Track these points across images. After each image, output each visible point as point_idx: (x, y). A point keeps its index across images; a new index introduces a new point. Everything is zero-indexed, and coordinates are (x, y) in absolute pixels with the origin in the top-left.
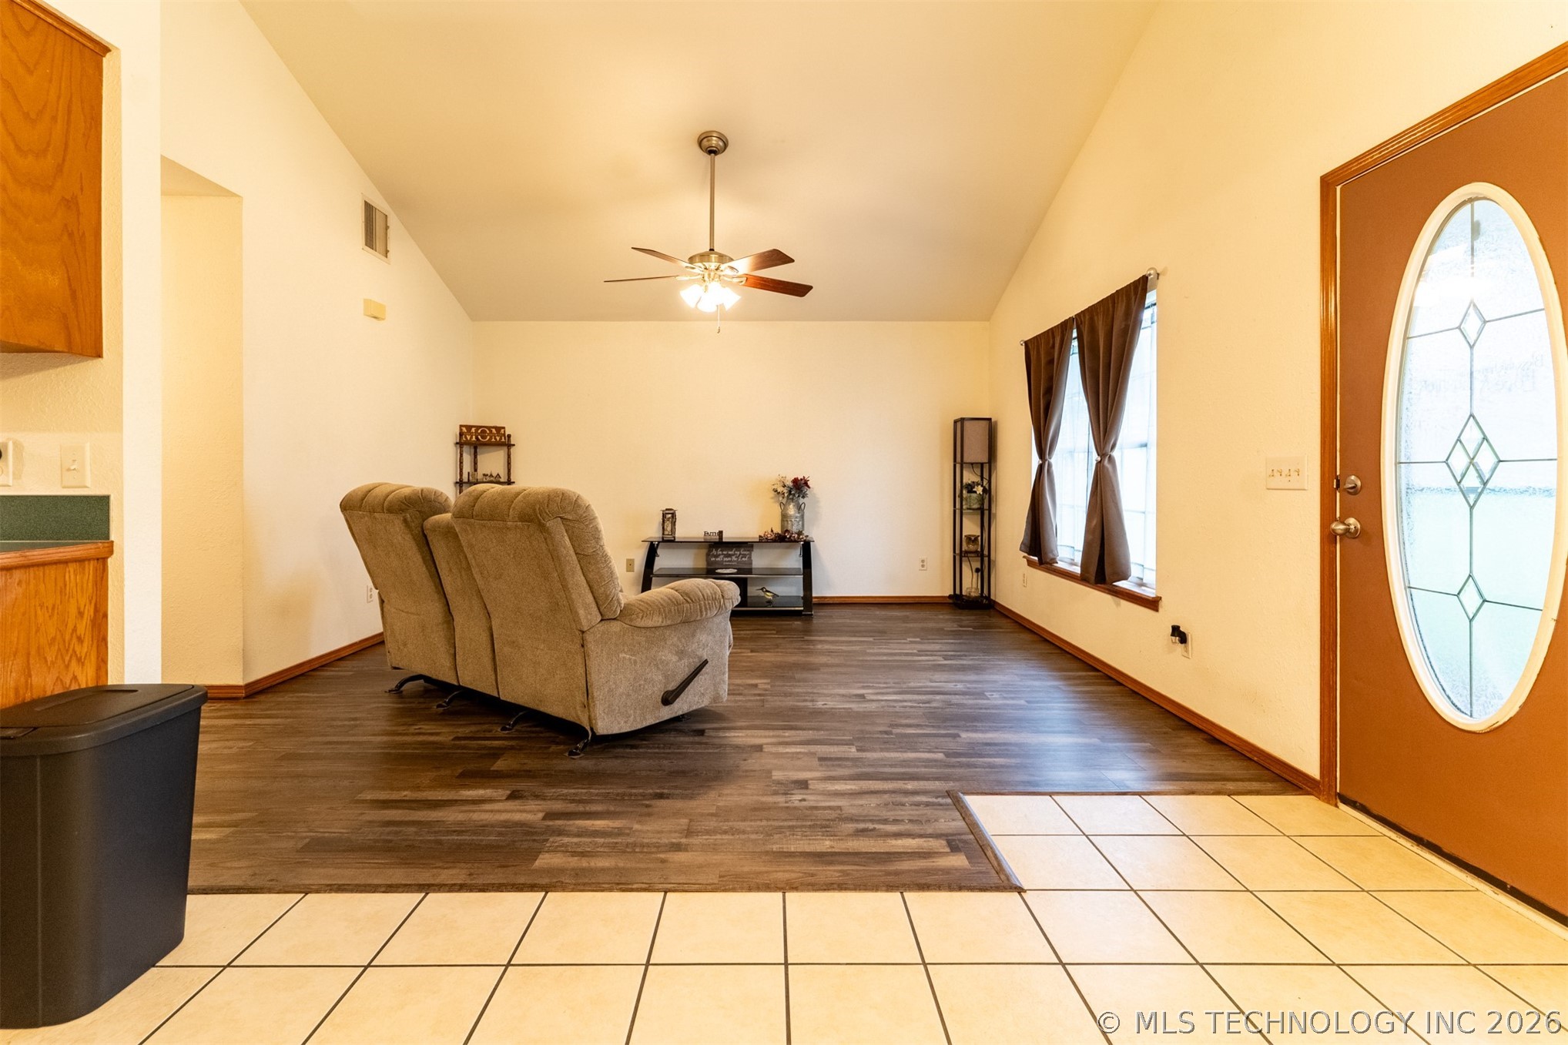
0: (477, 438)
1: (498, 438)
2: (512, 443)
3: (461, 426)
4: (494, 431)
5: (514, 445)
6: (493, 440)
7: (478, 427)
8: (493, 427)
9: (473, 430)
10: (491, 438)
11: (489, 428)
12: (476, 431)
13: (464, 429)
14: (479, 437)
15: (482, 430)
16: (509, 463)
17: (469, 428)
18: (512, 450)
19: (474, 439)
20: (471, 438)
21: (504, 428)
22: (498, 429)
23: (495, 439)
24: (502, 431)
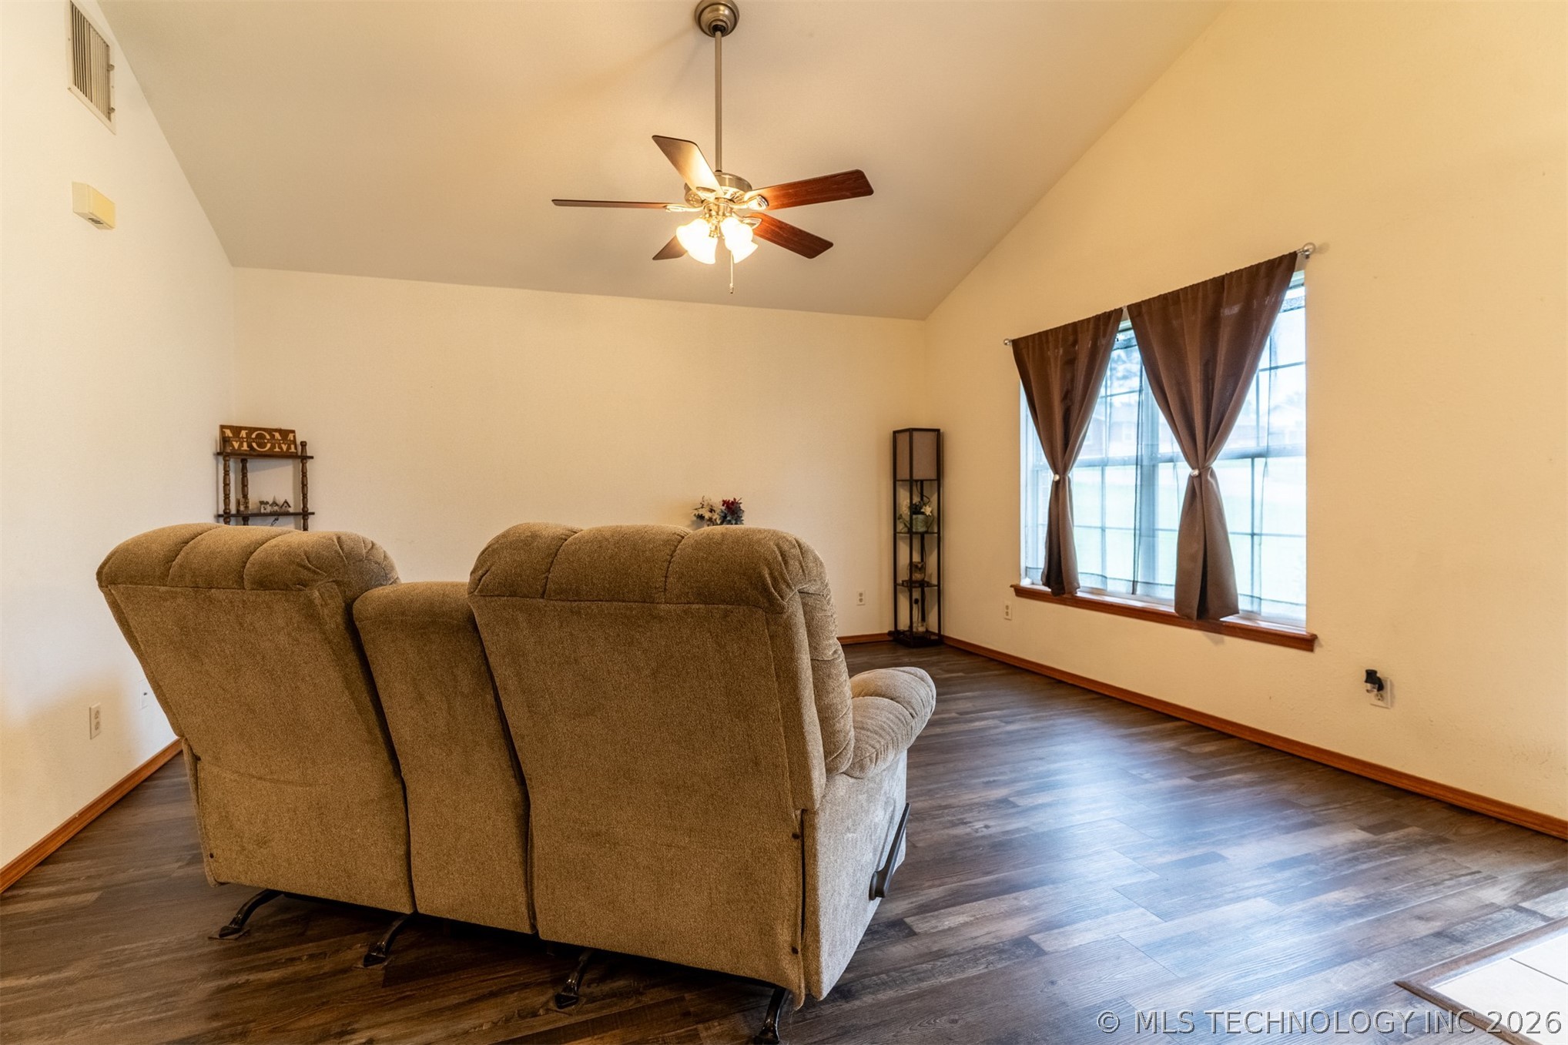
0: (250, 446)
1: (285, 447)
2: (309, 454)
3: (222, 427)
4: (277, 435)
5: (312, 457)
6: (277, 449)
7: (251, 430)
8: (276, 430)
9: (243, 433)
10: (273, 446)
11: (270, 431)
12: (249, 435)
13: (228, 433)
14: (254, 445)
15: (259, 435)
16: (304, 485)
17: (237, 430)
18: (309, 464)
19: (245, 447)
20: (241, 445)
21: (293, 432)
22: (285, 433)
23: (281, 448)
24: (291, 436)
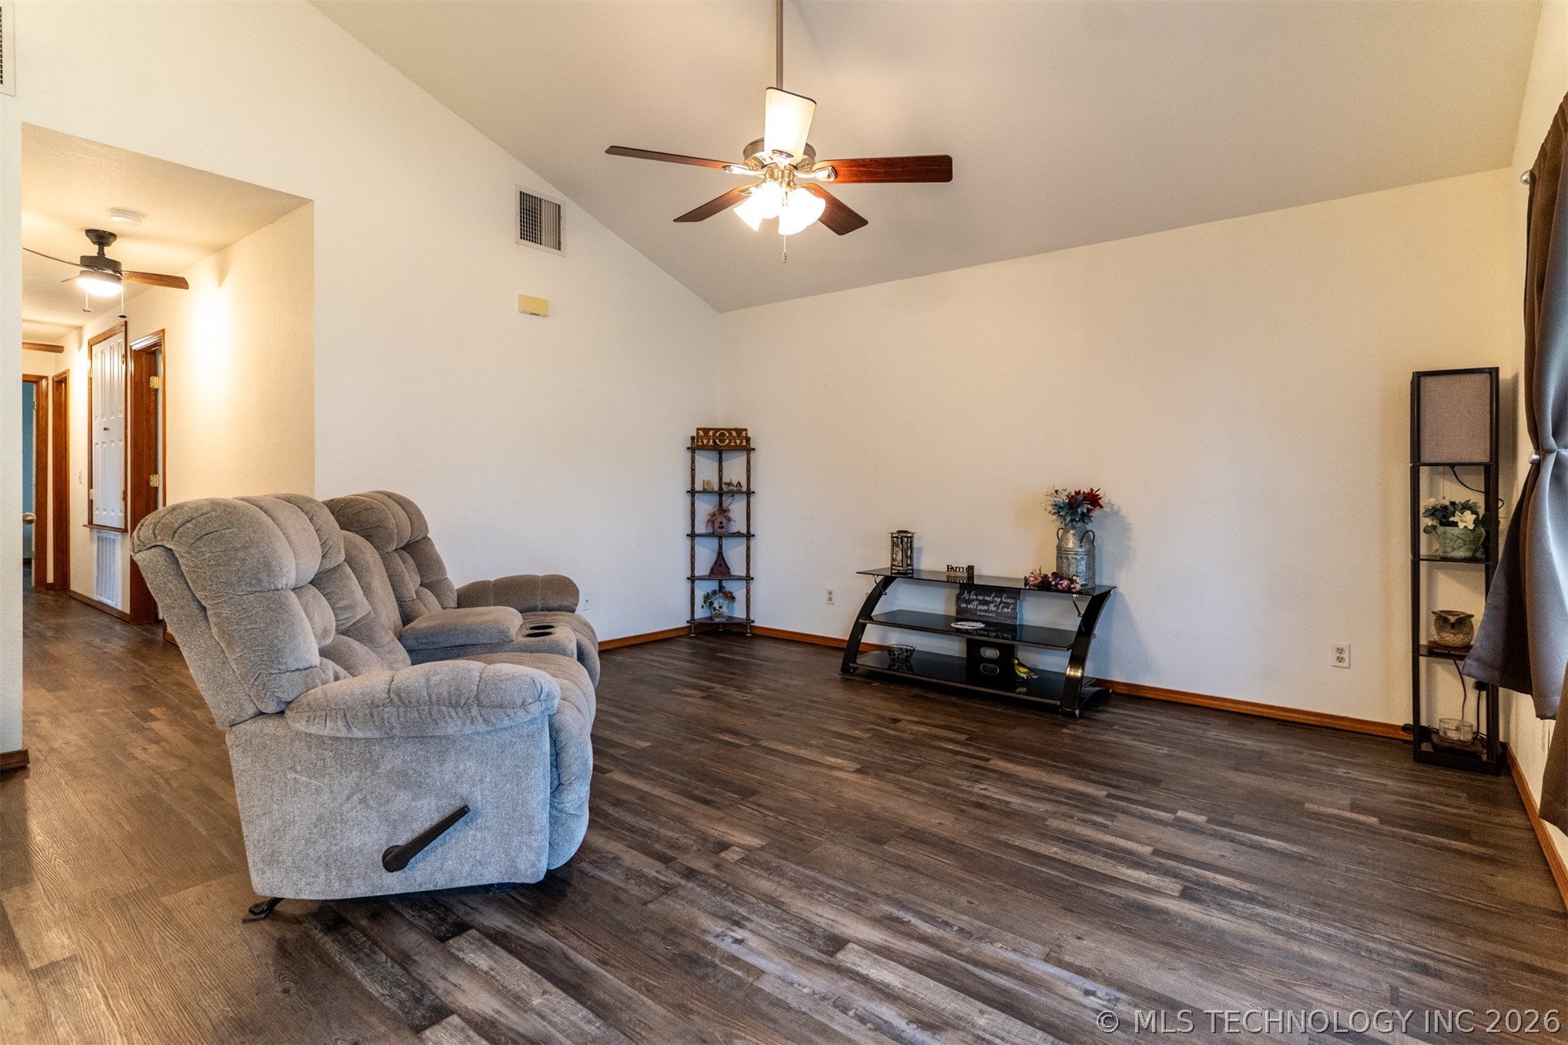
0: (714, 442)
1: (738, 442)
2: (752, 447)
3: (698, 429)
4: (734, 433)
5: (754, 449)
6: (733, 444)
7: (716, 430)
8: (733, 430)
9: (711, 433)
10: (730, 441)
11: (729, 430)
12: (714, 434)
13: (701, 433)
14: (717, 441)
15: (721, 434)
16: (748, 470)
17: (706, 431)
18: (752, 455)
19: (711, 443)
20: (708, 442)
21: (746, 430)
22: (739, 431)
23: (735, 443)
24: (744, 433)
